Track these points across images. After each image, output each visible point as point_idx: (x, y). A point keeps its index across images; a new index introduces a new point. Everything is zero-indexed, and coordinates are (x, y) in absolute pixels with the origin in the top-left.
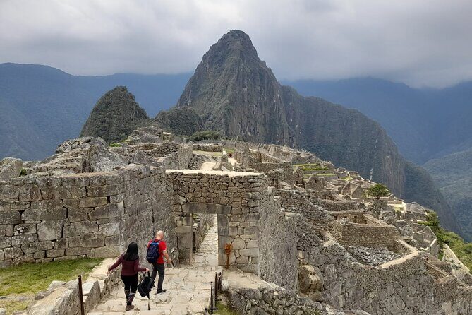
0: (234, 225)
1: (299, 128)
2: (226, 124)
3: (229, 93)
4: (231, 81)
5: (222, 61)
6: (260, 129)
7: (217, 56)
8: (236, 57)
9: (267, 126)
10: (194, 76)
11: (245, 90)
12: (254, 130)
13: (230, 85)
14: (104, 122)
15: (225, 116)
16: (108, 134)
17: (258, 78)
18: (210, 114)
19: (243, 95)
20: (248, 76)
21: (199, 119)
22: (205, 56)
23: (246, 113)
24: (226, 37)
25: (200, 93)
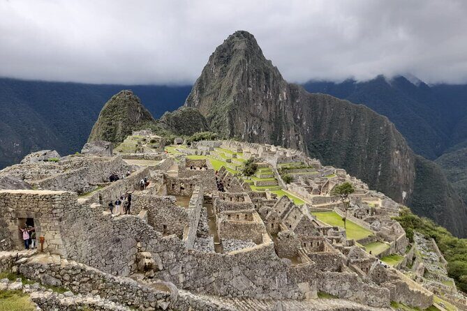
0: (44, 224)
1: (307, 125)
2: (231, 123)
3: (234, 92)
4: (236, 81)
5: (227, 61)
6: (266, 127)
7: (222, 57)
8: (241, 57)
9: (273, 124)
10: (201, 77)
11: (250, 89)
12: (260, 128)
13: (235, 85)
14: (110, 124)
15: (230, 116)
16: (114, 136)
17: (263, 76)
18: (216, 113)
19: (248, 94)
20: (253, 75)
21: (204, 119)
22: (211, 58)
23: (252, 112)
24: (231, 37)
25: (206, 93)
